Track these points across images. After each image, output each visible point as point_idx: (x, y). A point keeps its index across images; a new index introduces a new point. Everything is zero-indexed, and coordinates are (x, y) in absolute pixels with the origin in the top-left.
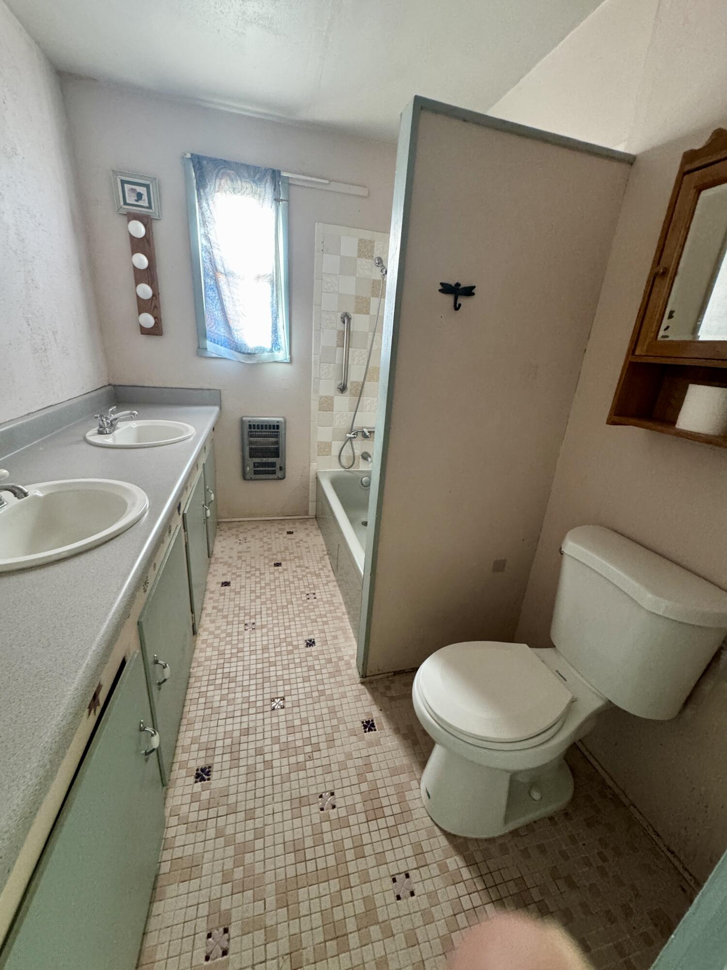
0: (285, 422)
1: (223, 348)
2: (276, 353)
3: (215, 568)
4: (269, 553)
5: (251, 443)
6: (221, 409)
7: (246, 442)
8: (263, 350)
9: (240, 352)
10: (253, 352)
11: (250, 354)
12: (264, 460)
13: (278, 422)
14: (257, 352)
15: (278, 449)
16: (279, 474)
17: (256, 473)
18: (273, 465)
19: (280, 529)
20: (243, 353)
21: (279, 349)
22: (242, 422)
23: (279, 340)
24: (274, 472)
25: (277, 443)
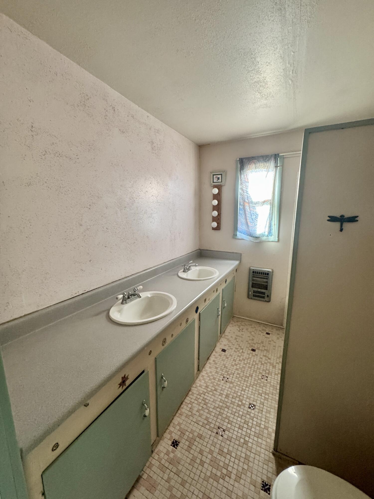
0: (273, 272)
1: (244, 235)
2: (270, 237)
3: (223, 340)
4: (252, 342)
5: (253, 280)
6: (240, 262)
7: (251, 279)
8: (263, 235)
9: (252, 237)
10: (258, 236)
11: (257, 238)
12: (259, 290)
13: (268, 271)
14: (260, 236)
15: (267, 285)
16: (266, 299)
17: (254, 296)
18: (264, 293)
19: (263, 330)
20: (254, 237)
21: (271, 235)
22: (250, 269)
23: (272, 231)
24: (264, 297)
25: (267, 282)
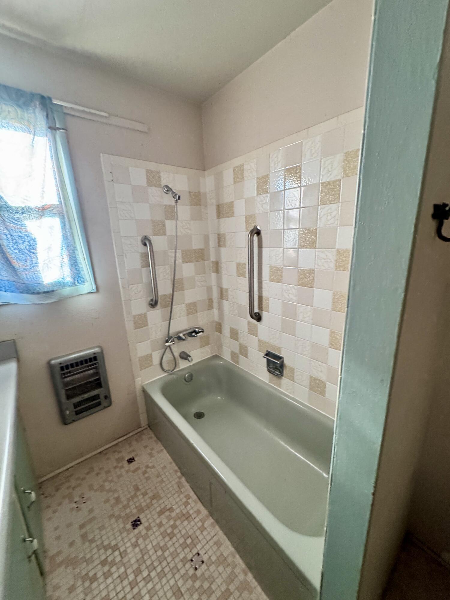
0: (102, 352)
1: (9, 294)
2: (80, 286)
5: (66, 384)
7: (60, 386)
8: (62, 284)
9: (33, 293)
10: (51, 289)
11: (48, 293)
12: (86, 396)
13: (94, 354)
14: (55, 289)
15: (99, 379)
16: (104, 403)
17: (77, 413)
18: (97, 397)
19: (119, 460)
20: (38, 293)
21: (83, 282)
22: (50, 366)
23: (82, 273)
24: (99, 404)
25: (97, 373)
